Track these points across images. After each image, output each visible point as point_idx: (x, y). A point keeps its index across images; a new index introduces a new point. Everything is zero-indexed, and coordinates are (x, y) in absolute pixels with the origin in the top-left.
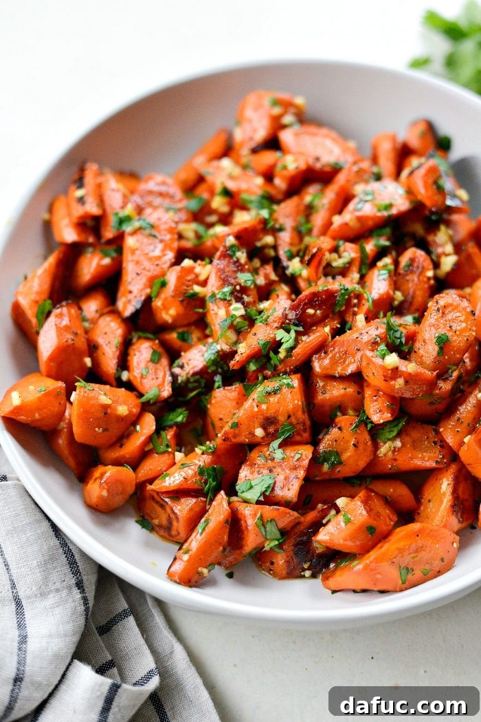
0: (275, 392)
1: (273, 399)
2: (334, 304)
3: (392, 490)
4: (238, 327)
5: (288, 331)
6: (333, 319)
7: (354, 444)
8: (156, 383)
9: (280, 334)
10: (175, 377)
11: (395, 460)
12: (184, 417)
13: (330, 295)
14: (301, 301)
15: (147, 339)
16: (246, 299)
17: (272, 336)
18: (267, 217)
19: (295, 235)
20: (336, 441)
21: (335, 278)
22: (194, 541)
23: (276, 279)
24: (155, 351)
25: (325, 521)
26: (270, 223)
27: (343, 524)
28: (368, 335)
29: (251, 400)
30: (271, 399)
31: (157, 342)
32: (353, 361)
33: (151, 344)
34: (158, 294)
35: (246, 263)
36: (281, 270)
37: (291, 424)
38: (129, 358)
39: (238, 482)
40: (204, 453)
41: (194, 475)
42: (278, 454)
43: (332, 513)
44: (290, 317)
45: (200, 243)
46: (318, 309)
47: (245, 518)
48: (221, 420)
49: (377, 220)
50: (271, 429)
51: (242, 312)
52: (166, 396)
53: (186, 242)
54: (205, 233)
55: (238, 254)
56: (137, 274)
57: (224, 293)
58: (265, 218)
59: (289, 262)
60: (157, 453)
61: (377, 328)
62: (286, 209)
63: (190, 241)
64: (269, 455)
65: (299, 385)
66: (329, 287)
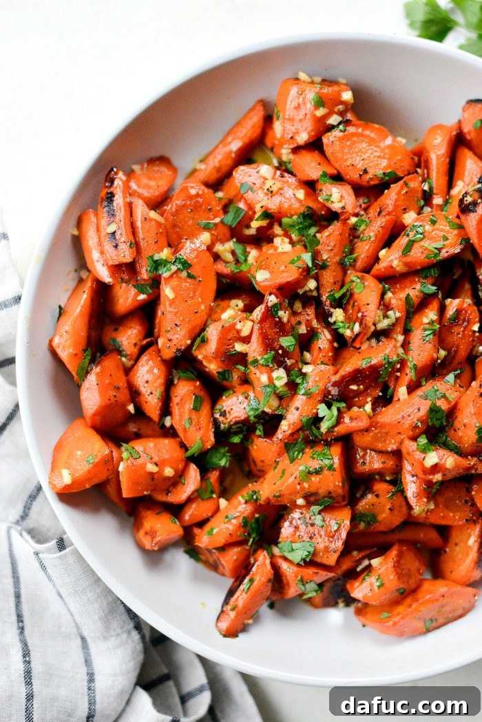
0: (317, 473)
1: (315, 479)
2: (379, 376)
4: (280, 395)
5: (329, 406)
6: (375, 388)
7: (389, 509)
8: (199, 436)
9: (322, 410)
10: (216, 423)
11: (428, 519)
12: (227, 461)
13: (374, 370)
14: (343, 378)
15: (188, 379)
16: (289, 362)
17: (315, 411)
18: (310, 265)
19: (339, 269)
20: (373, 505)
21: (378, 341)
22: (241, 598)
23: (319, 326)
24: (196, 397)
25: (359, 569)
26: (313, 270)
27: (376, 588)
28: (410, 419)
29: (293, 477)
30: (313, 479)
31: (198, 383)
32: (393, 441)
33: (192, 388)
34: (199, 347)
35: (289, 320)
36: (323, 317)
37: (331, 497)
38: (171, 405)
39: (280, 540)
40: (246, 502)
41: (239, 527)
42: (318, 520)
43: (366, 563)
44: (333, 393)
45: (238, 270)
46: (361, 384)
47: (286, 576)
48: (262, 461)
49: (425, 265)
50: (312, 499)
51: (285, 380)
52: (209, 447)
53: (224, 264)
54: (243, 258)
55: (281, 313)
56: (176, 325)
57: (266, 360)
58: (308, 266)
59: (332, 310)
60: (202, 500)
61: (419, 409)
62: (329, 237)
63: (228, 265)
64: (310, 518)
65: (340, 464)
66: (373, 363)
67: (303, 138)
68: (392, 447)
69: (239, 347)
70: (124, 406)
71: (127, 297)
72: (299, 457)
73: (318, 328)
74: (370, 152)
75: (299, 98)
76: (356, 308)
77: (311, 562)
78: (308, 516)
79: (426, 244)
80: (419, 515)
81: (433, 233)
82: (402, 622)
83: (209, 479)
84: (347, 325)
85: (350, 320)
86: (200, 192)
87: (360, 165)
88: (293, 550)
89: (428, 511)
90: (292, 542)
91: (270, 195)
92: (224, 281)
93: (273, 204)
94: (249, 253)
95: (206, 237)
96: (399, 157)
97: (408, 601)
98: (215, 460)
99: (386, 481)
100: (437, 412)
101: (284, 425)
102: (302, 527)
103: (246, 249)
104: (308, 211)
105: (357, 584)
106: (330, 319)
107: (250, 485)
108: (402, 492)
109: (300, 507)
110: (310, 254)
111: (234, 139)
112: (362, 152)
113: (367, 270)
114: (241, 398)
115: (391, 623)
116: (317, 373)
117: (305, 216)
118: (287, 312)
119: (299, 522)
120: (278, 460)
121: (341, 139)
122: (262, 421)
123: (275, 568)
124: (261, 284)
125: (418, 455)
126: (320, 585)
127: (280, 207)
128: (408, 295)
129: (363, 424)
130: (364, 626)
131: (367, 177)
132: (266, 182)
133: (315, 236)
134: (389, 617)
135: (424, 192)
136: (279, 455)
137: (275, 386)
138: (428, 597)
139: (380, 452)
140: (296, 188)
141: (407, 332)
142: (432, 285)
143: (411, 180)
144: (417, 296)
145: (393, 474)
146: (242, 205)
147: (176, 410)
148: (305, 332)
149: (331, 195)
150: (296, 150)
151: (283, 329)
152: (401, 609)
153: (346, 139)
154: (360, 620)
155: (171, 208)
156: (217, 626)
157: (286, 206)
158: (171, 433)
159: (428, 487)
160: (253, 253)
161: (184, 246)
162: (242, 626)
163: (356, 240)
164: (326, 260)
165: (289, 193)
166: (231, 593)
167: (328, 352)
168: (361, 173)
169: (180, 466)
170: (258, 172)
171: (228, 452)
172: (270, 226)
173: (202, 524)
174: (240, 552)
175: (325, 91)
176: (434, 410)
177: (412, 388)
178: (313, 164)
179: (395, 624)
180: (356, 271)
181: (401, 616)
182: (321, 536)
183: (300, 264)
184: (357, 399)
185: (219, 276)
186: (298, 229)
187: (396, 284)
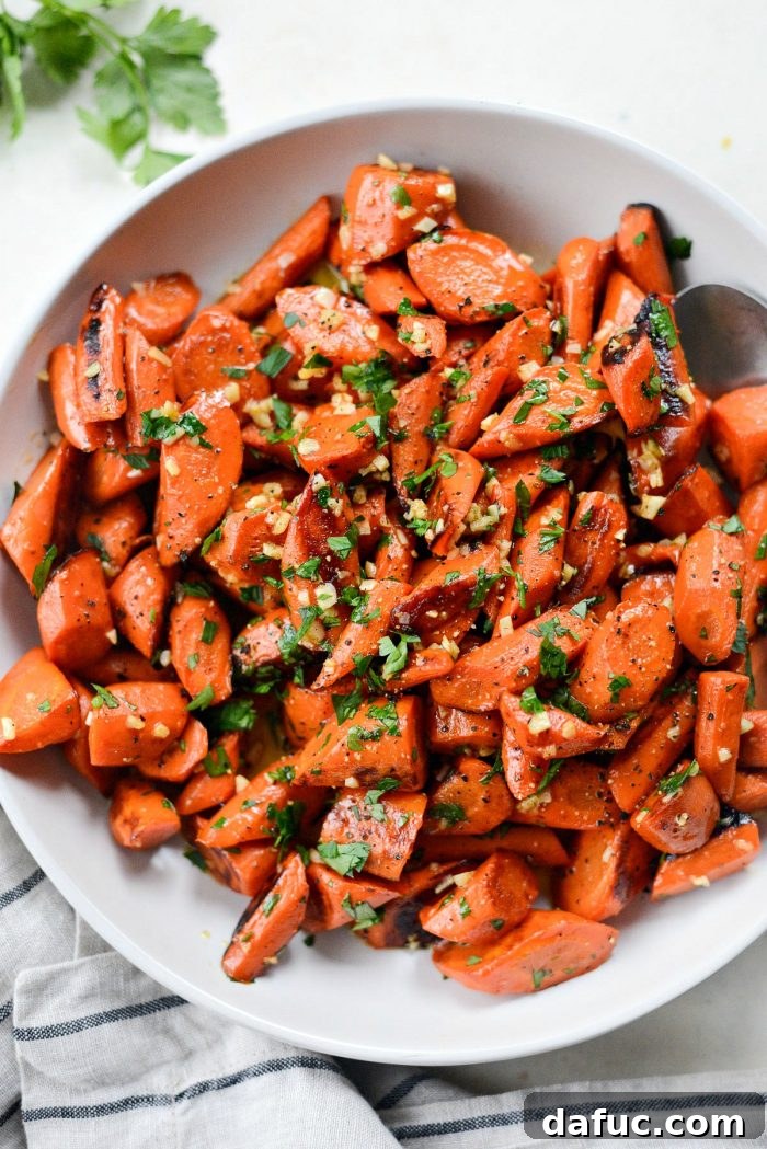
0: (374, 738)
1: (371, 748)
2: (470, 599)
3: (535, 844)
4: (326, 622)
5: (396, 641)
6: (466, 617)
7: (484, 799)
8: (209, 679)
9: (386, 646)
10: (235, 663)
11: (542, 817)
12: (250, 720)
13: (463, 590)
14: (417, 599)
15: (198, 597)
16: (341, 575)
17: (374, 647)
18: (378, 433)
19: (423, 443)
20: (459, 793)
21: (473, 548)
22: (260, 924)
23: (389, 525)
24: (208, 623)
25: (438, 890)
26: (382, 442)
27: (459, 917)
28: (512, 663)
29: (339, 744)
30: (368, 747)
31: (212, 604)
32: (488, 696)
33: (203, 610)
34: (211, 549)
35: (343, 514)
36: (396, 511)
37: (396, 777)
38: (171, 633)
39: (321, 839)
40: (275, 783)
41: (262, 819)
42: (376, 811)
43: (449, 881)
44: (401, 621)
45: (277, 440)
46: (443, 610)
47: (327, 894)
48: (303, 724)
49: (547, 440)
50: (368, 778)
51: (334, 600)
52: (223, 698)
53: (258, 431)
54: (286, 423)
55: (331, 502)
56: (180, 514)
57: (307, 569)
58: (374, 435)
59: (409, 501)
60: (211, 776)
61: (527, 650)
62: (411, 396)
63: (264, 432)
64: (365, 808)
65: (409, 726)
66: (461, 578)
67: (379, 249)
68: (486, 705)
69: (269, 550)
70: (101, 631)
71: (115, 473)
72: (351, 715)
73: (390, 528)
74: (477, 273)
75: (374, 191)
76: (442, 499)
77: (364, 874)
78: (362, 805)
79: (549, 408)
80: (528, 811)
81: (562, 394)
82: (497, 971)
83: (223, 745)
84: (428, 524)
85: (432, 516)
86: (228, 325)
87: (461, 292)
88: (338, 855)
89: (542, 805)
90: (338, 843)
91: (326, 333)
92: (257, 455)
93: (331, 345)
94: (295, 416)
95: (233, 389)
96: (521, 283)
97: (509, 940)
98: (233, 718)
99: (481, 758)
100: (554, 655)
101: (329, 667)
102: (353, 821)
103: (291, 410)
104: (383, 356)
105: (432, 911)
106: (405, 515)
107: (283, 758)
108: (503, 774)
109: (352, 791)
110: (379, 417)
111: (283, 251)
112: (465, 273)
113: (465, 446)
114: (272, 627)
115: (480, 972)
116: (381, 591)
117: (378, 364)
118: (341, 501)
119: (349, 814)
120: (324, 721)
121: (434, 253)
122: (302, 662)
123: (312, 881)
124: (307, 459)
125: (522, 717)
126: (380, 911)
127: (342, 350)
128: (521, 483)
129: (443, 666)
130: (446, 978)
131: (469, 311)
132: (323, 312)
133: (390, 393)
134: (480, 962)
135: (554, 334)
136: (326, 714)
137: (318, 609)
138: (536, 934)
139: (469, 713)
140: (368, 323)
141: (516, 537)
142: (559, 470)
143: (534, 316)
144: (535, 486)
145: (490, 747)
146: (288, 346)
147: (177, 641)
148: (369, 532)
149: (412, 333)
150: (371, 268)
151: (333, 525)
152: (497, 951)
153: (442, 253)
154: (439, 968)
155: (184, 346)
156: (223, 964)
157: (350, 348)
158: (169, 675)
159: (538, 767)
160: (301, 416)
161: (197, 400)
162: (261, 967)
163: (451, 402)
164: (405, 427)
165: (356, 330)
166: (246, 916)
167: (401, 563)
168: (462, 304)
169: (180, 724)
170: (312, 298)
171: (253, 707)
172: (329, 378)
173: (210, 812)
174: (262, 856)
175: (413, 182)
176: (547, 652)
177: (520, 620)
178: (392, 289)
179: (486, 973)
180: (449, 446)
181: (496, 961)
182: (379, 836)
183: (362, 431)
184: (438, 633)
185: (248, 448)
186: (367, 383)
187: (507, 467)
